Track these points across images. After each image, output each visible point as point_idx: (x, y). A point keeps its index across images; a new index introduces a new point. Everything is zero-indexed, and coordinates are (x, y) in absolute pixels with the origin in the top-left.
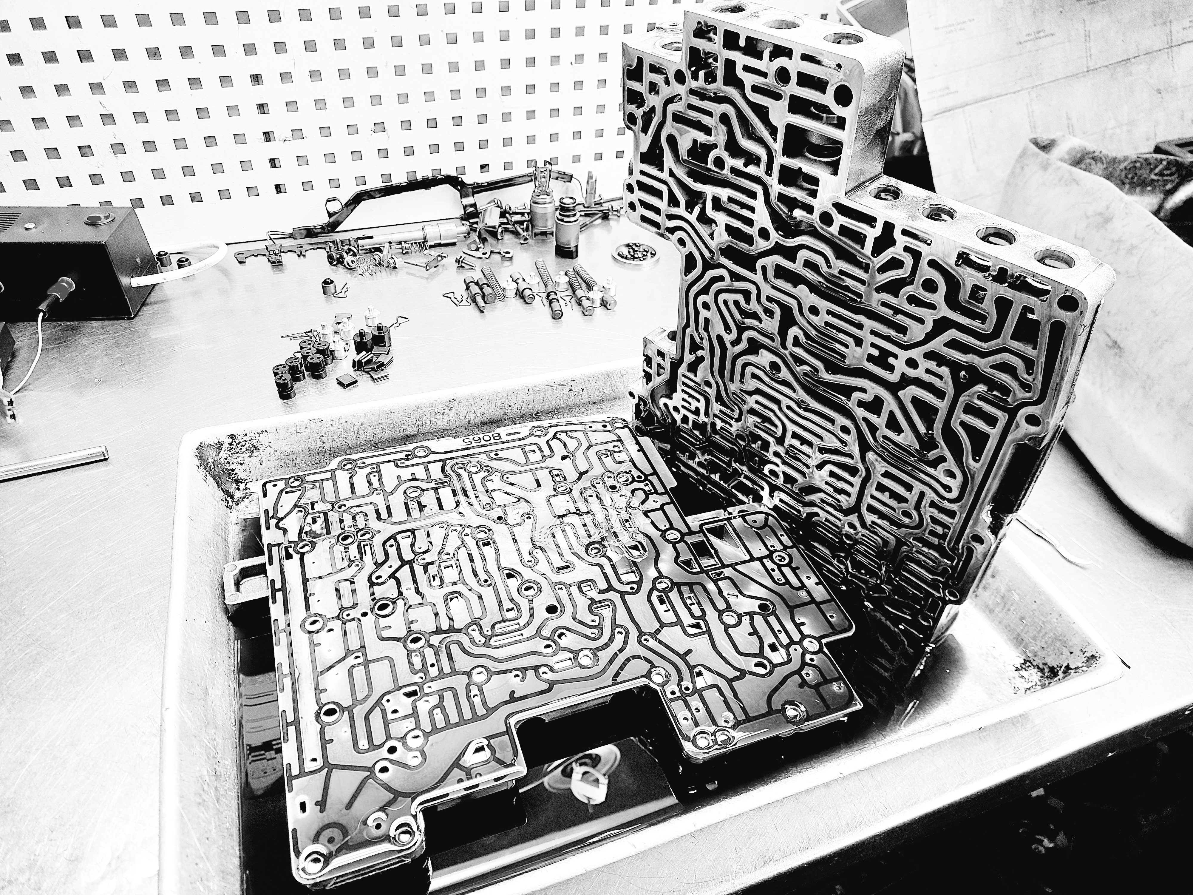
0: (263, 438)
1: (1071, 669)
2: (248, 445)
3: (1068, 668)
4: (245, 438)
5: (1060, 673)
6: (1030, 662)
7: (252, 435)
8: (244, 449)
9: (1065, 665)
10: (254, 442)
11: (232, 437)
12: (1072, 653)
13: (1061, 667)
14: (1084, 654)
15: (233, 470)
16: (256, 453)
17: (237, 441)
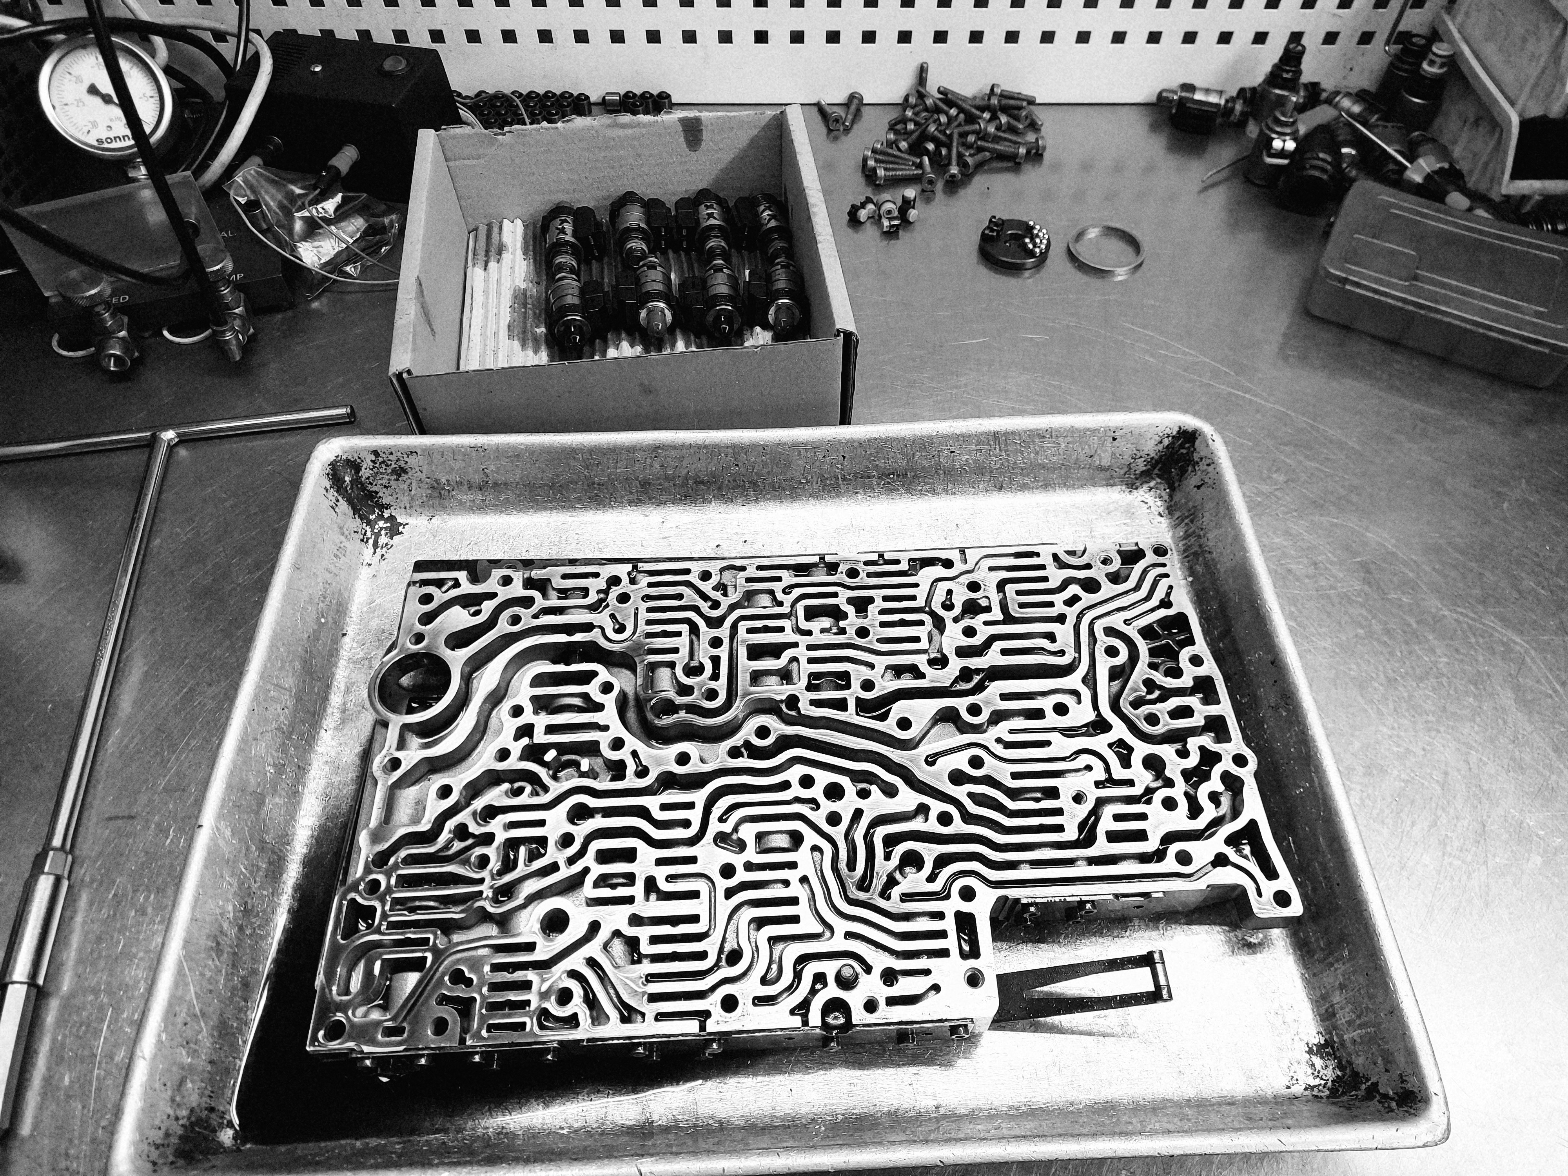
0: (412, 461)
1: (1378, 1092)
2: (394, 466)
3: (1375, 1085)
4: (391, 457)
5: (1364, 1087)
6: (1333, 1048)
7: (399, 454)
8: (389, 471)
9: (1374, 1080)
10: (402, 464)
11: (376, 453)
12: (1387, 1071)
13: (1368, 1080)
14: (1402, 1082)
15: (377, 493)
16: (404, 477)
17: (381, 459)
